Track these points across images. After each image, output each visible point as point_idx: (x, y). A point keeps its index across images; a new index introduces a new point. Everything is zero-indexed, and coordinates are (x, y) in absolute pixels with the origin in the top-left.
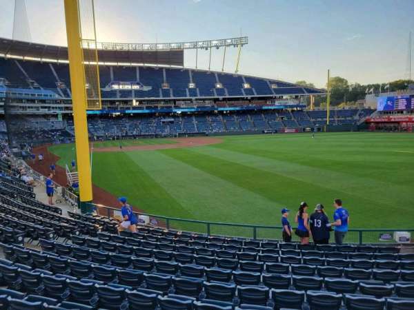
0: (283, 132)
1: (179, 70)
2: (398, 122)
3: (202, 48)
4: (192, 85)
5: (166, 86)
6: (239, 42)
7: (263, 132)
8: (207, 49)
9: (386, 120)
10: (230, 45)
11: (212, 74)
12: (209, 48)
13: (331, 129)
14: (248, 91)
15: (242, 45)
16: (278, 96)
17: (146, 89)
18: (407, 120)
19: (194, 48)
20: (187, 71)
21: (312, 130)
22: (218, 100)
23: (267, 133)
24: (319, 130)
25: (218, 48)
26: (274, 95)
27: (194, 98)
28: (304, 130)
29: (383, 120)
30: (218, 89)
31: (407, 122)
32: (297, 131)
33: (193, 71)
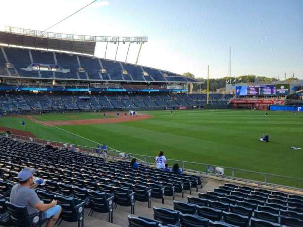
0: (178, 109)
1: (91, 58)
2: (253, 104)
3: (111, 42)
4: (103, 70)
5: (81, 70)
6: (141, 41)
7: (165, 109)
8: (115, 43)
9: (245, 102)
10: (133, 42)
11: (118, 63)
12: (117, 43)
13: (210, 107)
14: (148, 78)
15: (143, 43)
16: (169, 82)
17: (65, 71)
18: (260, 102)
19: (105, 41)
20: (97, 59)
21: (198, 107)
22: (126, 83)
23: (168, 109)
24: (202, 107)
25: (124, 43)
26: (167, 82)
27: (106, 81)
28: (193, 107)
29: (243, 102)
30: (124, 75)
31: (259, 103)
32: (188, 109)
33: (102, 60)
